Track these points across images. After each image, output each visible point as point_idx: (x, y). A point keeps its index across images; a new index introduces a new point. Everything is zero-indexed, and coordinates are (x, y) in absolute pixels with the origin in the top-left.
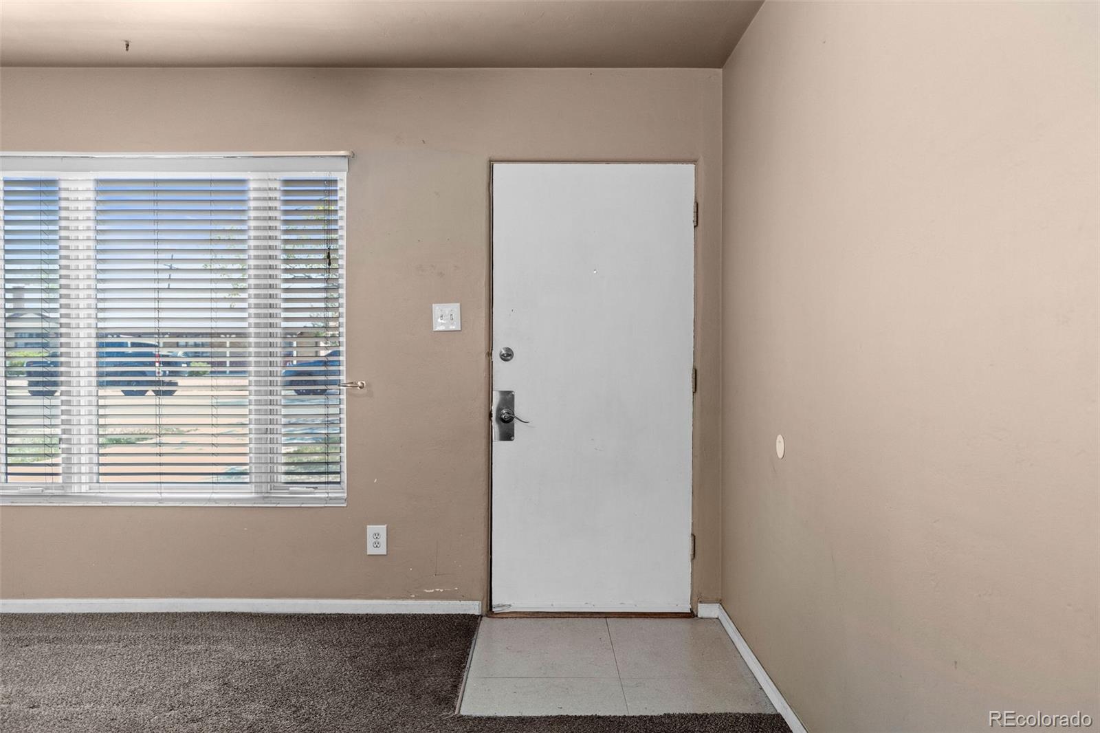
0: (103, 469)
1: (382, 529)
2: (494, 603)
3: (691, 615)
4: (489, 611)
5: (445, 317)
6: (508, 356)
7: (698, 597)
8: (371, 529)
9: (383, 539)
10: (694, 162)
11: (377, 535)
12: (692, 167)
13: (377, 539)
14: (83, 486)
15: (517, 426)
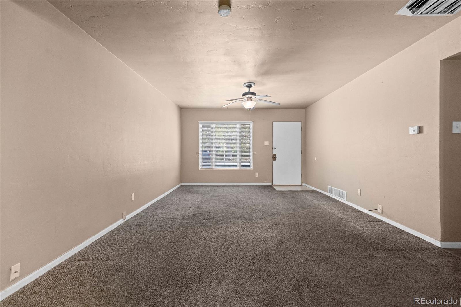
0: (216, 165)
1: (258, 173)
2: (273, 183)
3: (301, 185)
4: (273, 185)
5: (267, 143)
6: (275, 149)
7: (302, 183)
8: (256, 173)
9: (258, 175)
10: (301, 121)
11: (257, 174)
12: (301, 122)
13: (257, 175)
14: (214, 168)
15: (276, 158)
